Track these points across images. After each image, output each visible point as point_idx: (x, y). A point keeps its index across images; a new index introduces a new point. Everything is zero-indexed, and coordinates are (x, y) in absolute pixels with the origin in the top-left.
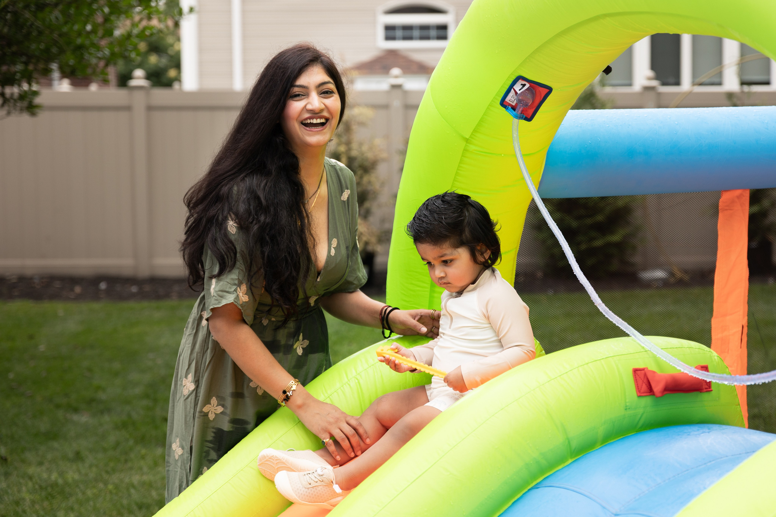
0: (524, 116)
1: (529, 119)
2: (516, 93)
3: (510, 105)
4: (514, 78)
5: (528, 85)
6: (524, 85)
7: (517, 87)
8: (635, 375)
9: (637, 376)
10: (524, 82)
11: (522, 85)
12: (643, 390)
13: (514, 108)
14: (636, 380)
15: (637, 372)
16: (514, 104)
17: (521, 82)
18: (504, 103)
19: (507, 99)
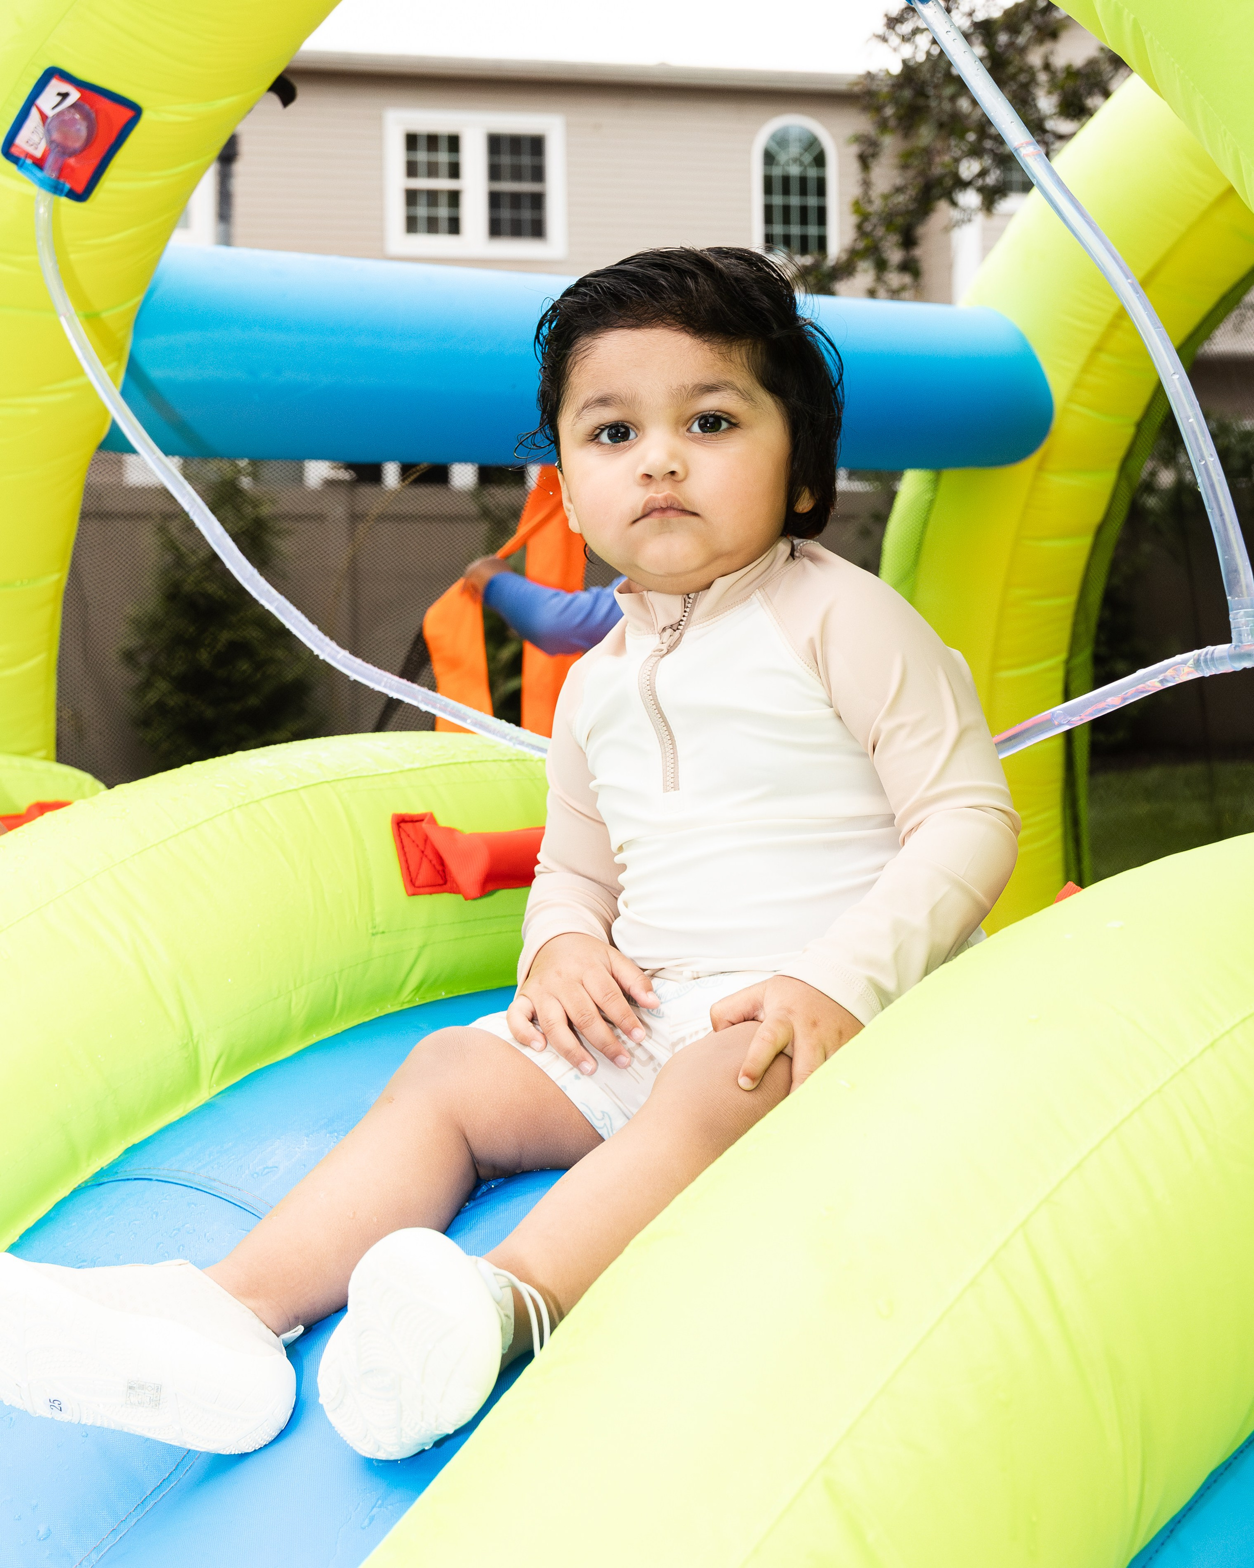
0: (67, 186)
1: (80, 195)
2: (44, 117)
3: (28, 155)
4: (39, 73)
5: (75, 95)
6: (64, 96)
7: (47, 101)
8: (400, 835)
9: (403, 835)
10: (65, 87)
11: (59, 94)
12: (421, 879)
13: (39, 163)
14: (403, 848)
15: (402, 825)
16: (38, 154)
17: (56, 86)
18: (14, 150)
19: (22, 141)
